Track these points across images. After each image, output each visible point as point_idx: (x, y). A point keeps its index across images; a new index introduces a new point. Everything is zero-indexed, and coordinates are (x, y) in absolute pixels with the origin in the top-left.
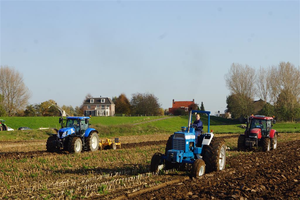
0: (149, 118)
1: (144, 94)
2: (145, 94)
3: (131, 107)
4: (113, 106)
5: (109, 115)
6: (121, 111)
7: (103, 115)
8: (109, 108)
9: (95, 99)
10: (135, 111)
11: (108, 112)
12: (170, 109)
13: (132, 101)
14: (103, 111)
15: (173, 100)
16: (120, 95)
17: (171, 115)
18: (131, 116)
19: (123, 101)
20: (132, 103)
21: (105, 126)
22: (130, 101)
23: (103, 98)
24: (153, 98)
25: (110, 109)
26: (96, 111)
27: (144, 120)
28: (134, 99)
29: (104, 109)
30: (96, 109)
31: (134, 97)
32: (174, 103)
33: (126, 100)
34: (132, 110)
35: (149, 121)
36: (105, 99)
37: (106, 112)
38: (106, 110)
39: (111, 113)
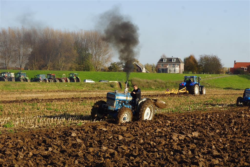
1: (209, 56)
4: (182, 65)
5: (178, 72)
9: (167, 58)
11: (178, 70)
13: (199, 61)
14: (174, 69)
15: (235, 61)
17: (230, 73)
23: (174, 58)
25: (180, 67)
26: (168, 69)
29: (174, 67)
30: (167, 67)
32: (235, 64)
37: (176, 70)
38: (176, 68)
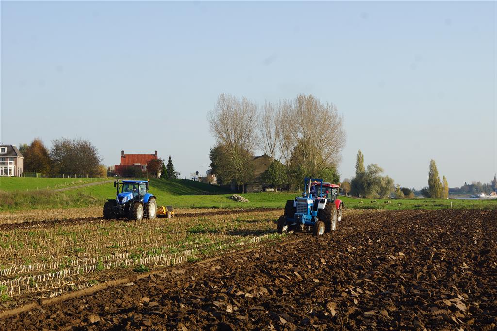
0: (80, 181)
1: (74, 141)
2: (76, 141)
3: (51, 163)
4: (21, 160)
5: (13, 175)
6: (34, 169)
7: (3, 175)
8: (13, 162)
10: (57, 169)
11: (12, 169)
12: (116, 166)
13: (52, 152)
14: (4, 167)
15: (123, 152)
16: (33, 141)
18: (52, 177)
19: (37, 152)
20: (52, 155)
21: (6, 192)
22: (49, 152)
23: (3, 146)
24: (89, 148)
25: (16, 164)
27: (73, 183)
28: (57, 148)
29: (5, 163)
31: (56, 146)
32: (124, 157)
33: (43, 151)
34: (53, 167)
35: (80, 186)
36: (6, 148)
37: (9, 169)
38: (9, 166)
39: (16, 171)
